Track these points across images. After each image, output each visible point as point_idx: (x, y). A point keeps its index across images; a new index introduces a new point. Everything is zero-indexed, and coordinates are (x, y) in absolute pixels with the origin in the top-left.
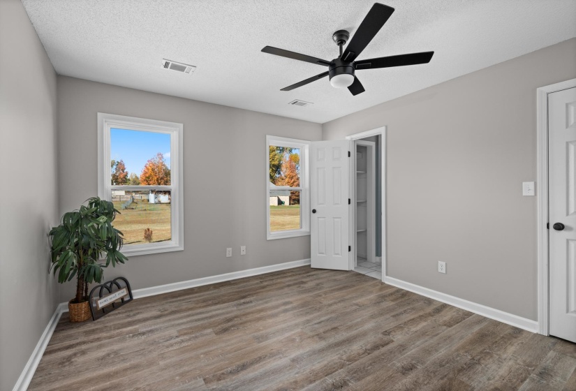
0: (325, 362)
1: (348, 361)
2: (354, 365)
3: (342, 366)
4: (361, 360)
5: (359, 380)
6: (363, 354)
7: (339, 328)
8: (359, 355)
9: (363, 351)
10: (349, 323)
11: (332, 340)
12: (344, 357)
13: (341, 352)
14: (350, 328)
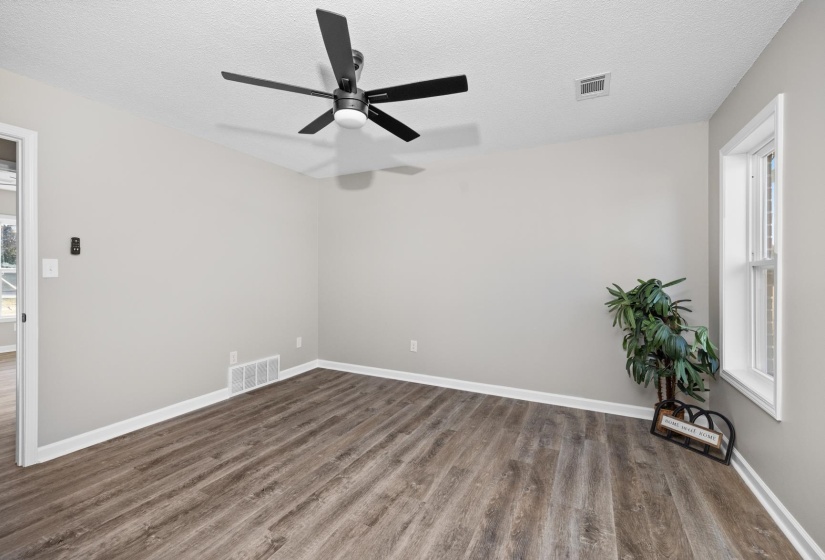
0: (364, 469)
1: (340, 478)
2: (333, 476)
3: (345, 471)
4: (324, 483)
5: (326, 464)
6: (321, 492)
7: (365, 528)
8: (327, 490)
9: (322, 495)
10: (349, 546)
11: (368, 498)
12: (345, 481)
13: (351, 486)
14: (346, 535)
